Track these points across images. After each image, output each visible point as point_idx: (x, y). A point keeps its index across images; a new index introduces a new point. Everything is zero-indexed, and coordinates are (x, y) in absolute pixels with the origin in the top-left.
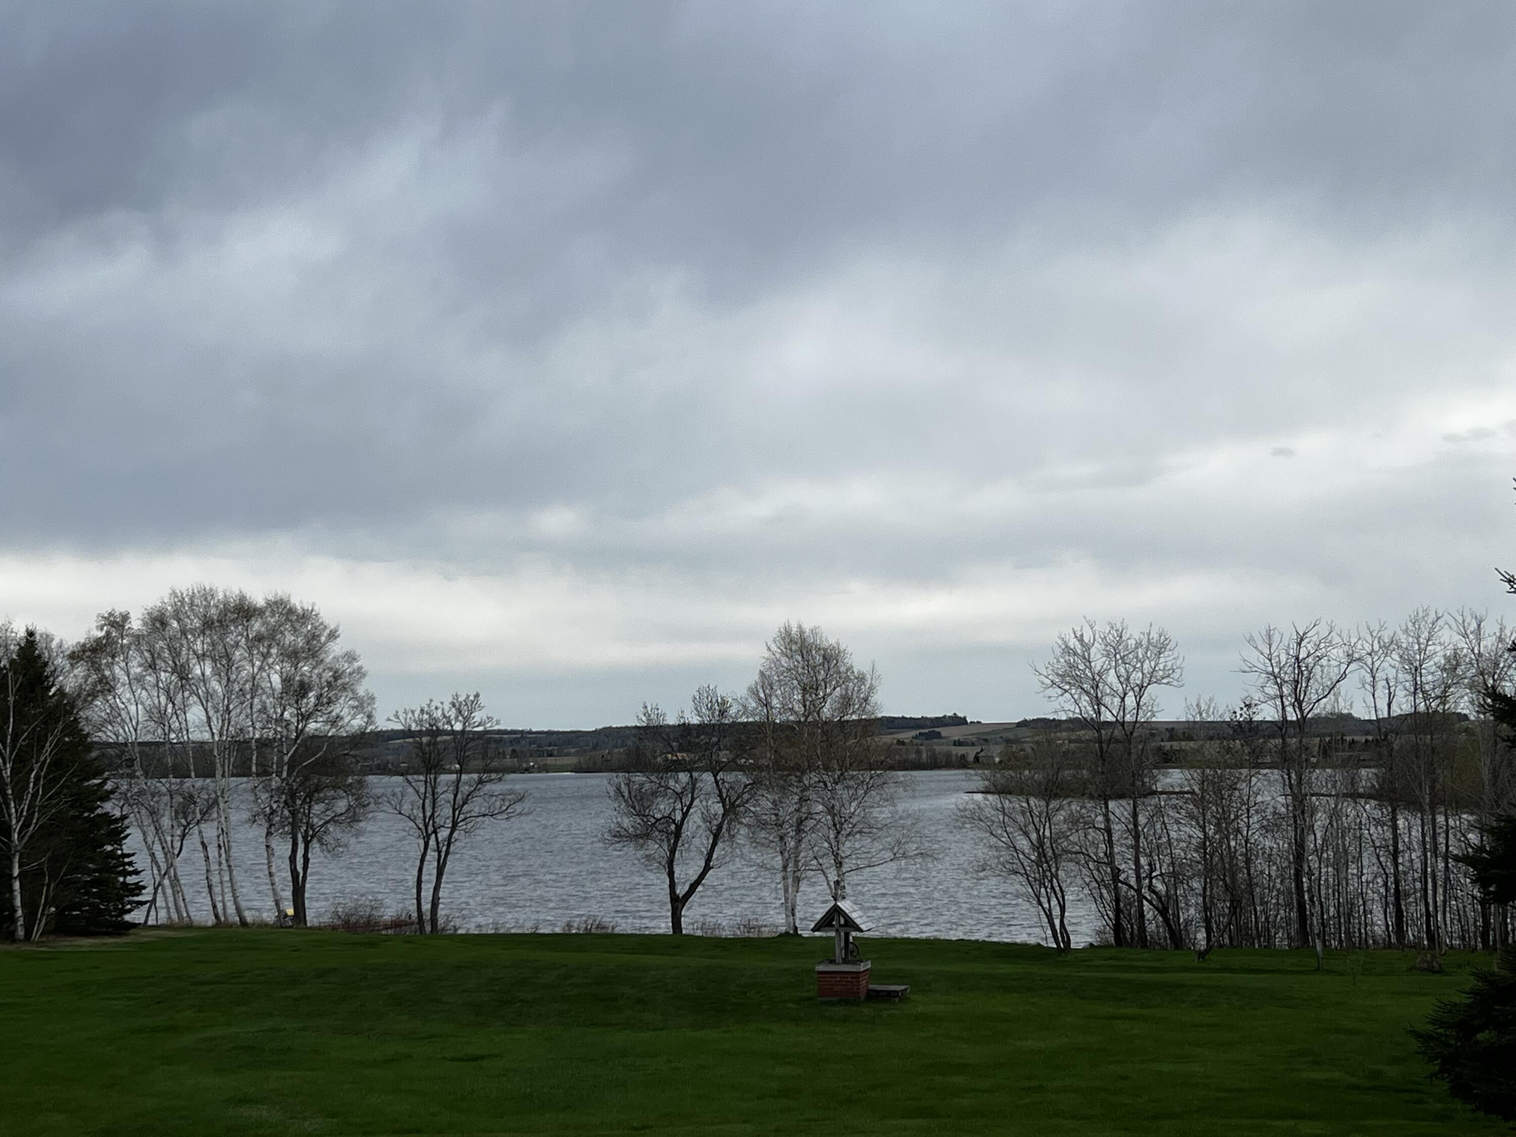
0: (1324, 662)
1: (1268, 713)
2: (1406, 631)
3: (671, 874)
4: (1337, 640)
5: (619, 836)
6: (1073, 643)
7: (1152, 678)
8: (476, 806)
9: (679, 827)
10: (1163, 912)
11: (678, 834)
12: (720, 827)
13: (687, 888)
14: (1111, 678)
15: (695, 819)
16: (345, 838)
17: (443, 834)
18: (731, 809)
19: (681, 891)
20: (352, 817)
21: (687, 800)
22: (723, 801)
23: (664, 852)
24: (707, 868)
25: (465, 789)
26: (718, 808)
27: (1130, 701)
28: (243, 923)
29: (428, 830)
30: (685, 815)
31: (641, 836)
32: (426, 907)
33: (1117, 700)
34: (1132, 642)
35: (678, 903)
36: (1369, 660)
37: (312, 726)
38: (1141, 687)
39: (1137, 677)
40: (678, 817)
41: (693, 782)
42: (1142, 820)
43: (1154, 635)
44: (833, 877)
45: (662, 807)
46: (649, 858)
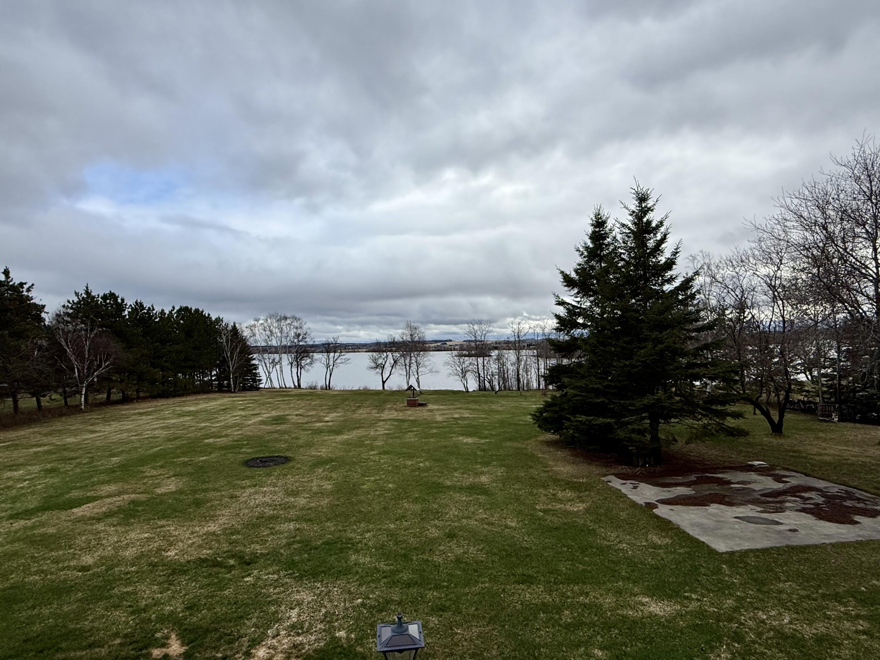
1: (512, 339)
3: (382, 376)
7: (488, 332)
8: (339, 361)
9: (384, 365)
10: (489, 383)
11: (384, 367)
12: (393, 366)
13: (386, 379)
16: (310, 368)
17: (331, 367)
18: (395, 362)
19: (384, 380)
20: (311, 363)
22: (394, 360)
23: (380, 371)
24: (390, 375)
25: (336, 358)
26: (393, 362)
27: (483, 337)
28: (286, 388)
29: (328, 366)
31: (375, 368)
32: (327, 383)
33: (480, 336)
35: (384, 382)
37: (301, 343)
38: (485, 334)
39: (484, 332)
41: (387, 356)
42: (485, 363)
44: (417, 377)
45: (380, 361)
46: (377, 373)
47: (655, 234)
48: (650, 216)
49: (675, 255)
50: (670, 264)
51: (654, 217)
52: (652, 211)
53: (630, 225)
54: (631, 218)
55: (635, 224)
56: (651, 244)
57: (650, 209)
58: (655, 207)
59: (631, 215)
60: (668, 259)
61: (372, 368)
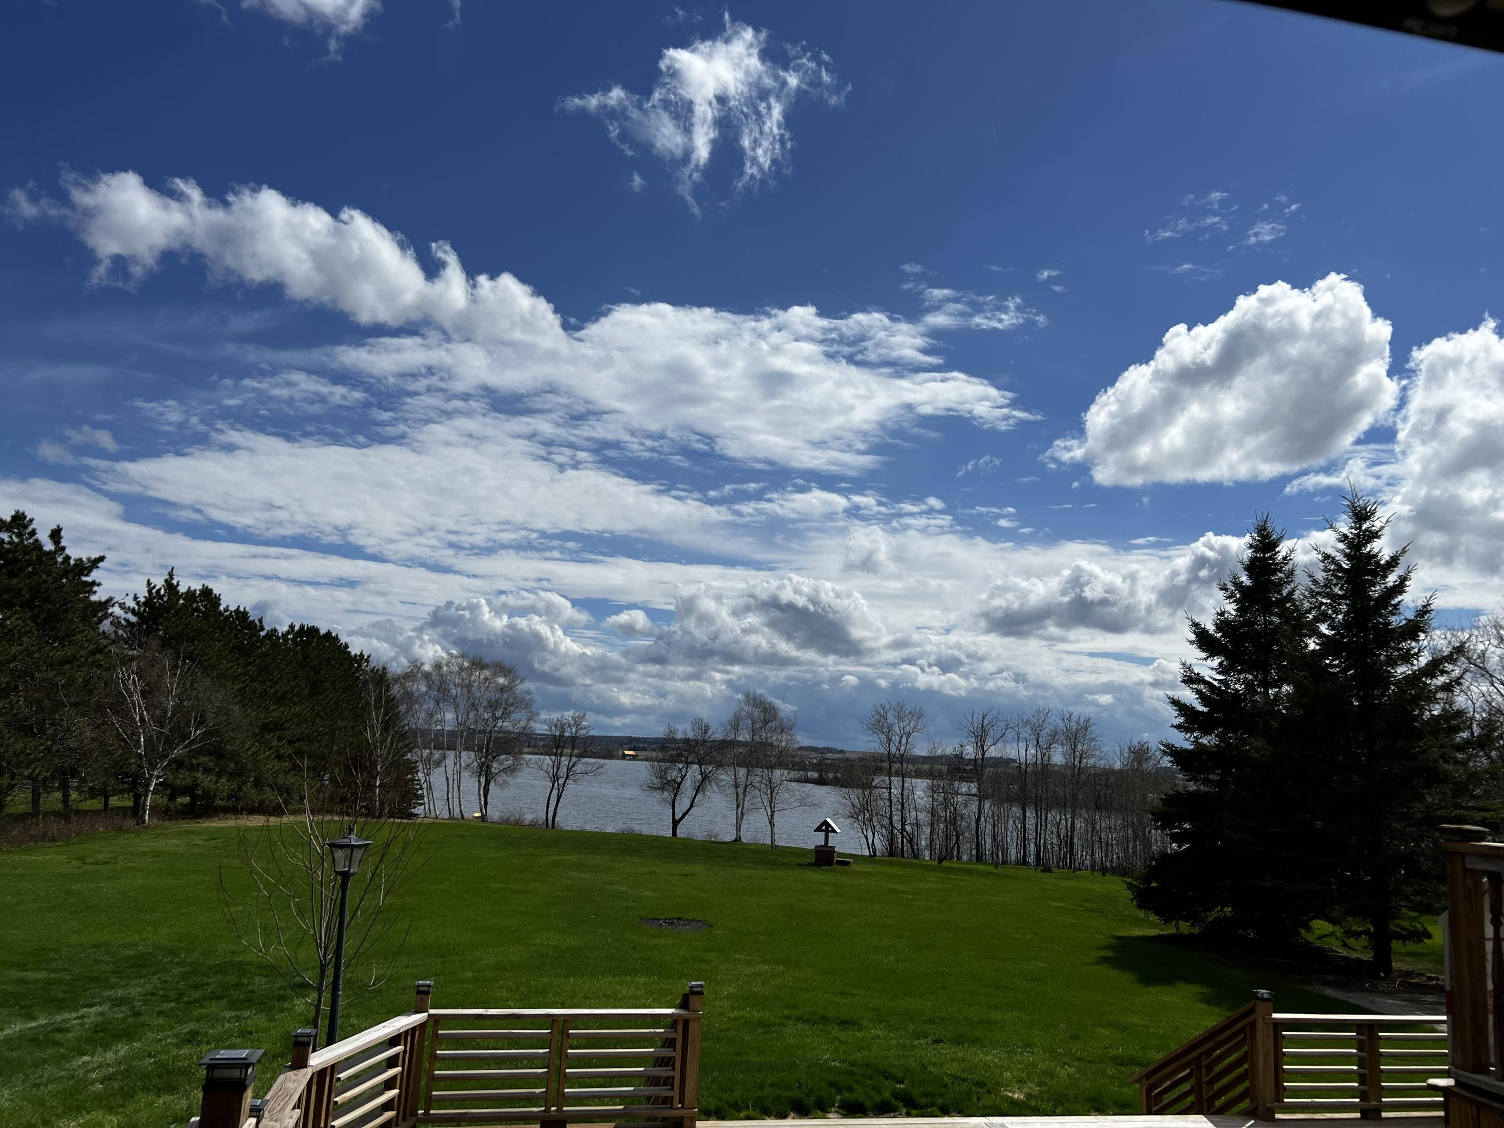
0: (995, 728)
2: (1034, 716)
3: (673, 808)
4: (1000, 717)
5: (650, 787)
6: (880, 709)
7: (914, 729)
8: (579, 768)
9: (679, 785)
10: (910, 841)
11: (678, 788)
12: (699, 787)
13: (680, 816)
14: (897, 729)
15: (687, 781)
17: (561, 781)
18: (705, 778)
19: (678, 817)
20: (512, 770)
21: (683, 773)
22: (702, 774)
23: (671, 798)
24: (691, 806)
26: (700, 777)
27: (904, 740)
28: (462, 818)
29: (555, 778)
30: (682, 780)
31: (662, 788)
32: (550, 816)
33: (898, 739)
34: (907, 712)
35: (676, 823)
36: (1016, 729)
37: (499, 724)
38: (909, 734)
39: (908, 729)
40: (679, 780)
43: (917, 710)
45: (673, 774)
46: (665, 800)
47: (1385, 577)
48: (1375, 546)
49: (1422, 616)
50: (1414, 629)
51: (1383, 549)
52: (1378, 537)
53: (1339, 557)
54: (1341, 546)
55: (1347, 556)
56: (1376, 591)
57: (1375, 535)
58: (1383, 532)
59: (1341, 541)
60: (1410, 621)
61: (652, 788)
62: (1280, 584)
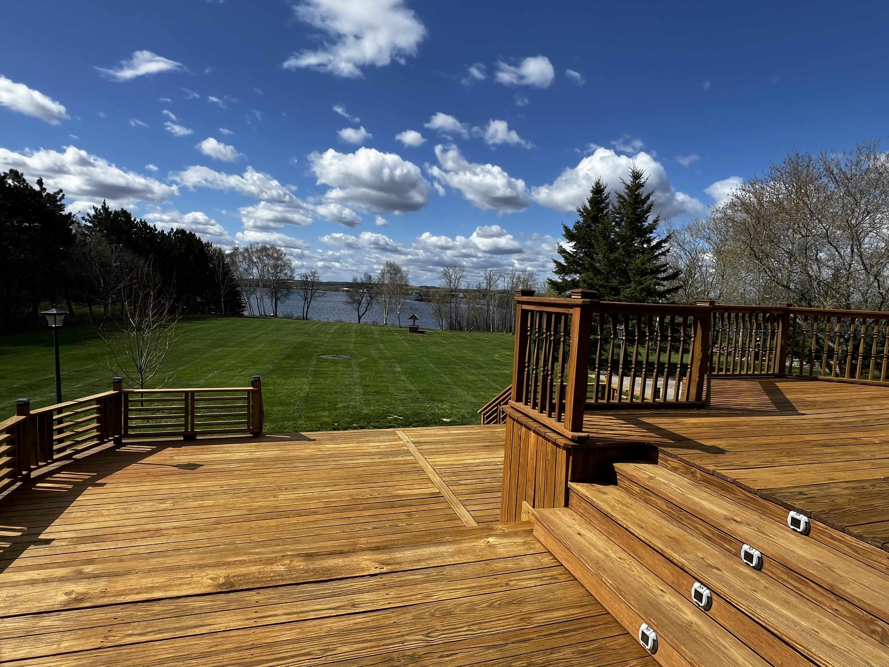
3: (358, 311)
5: (348, 303)
7: (461, 277)
9: (361, 302)
10: (459, 324)
12: (369, 302)
13: (362, 314)
14: (453, 277)
15: (364, 300)
17: (309, 300)
18: (371, 299)
19: (360, 315)
21: (362, 297)
23: (357, 307)
24: (366, 311)
26: (369, 298)
27: (457, 281)
29: (306, 299)
30: (362, 299)
31: (352, 303)
32: (305, 314)
35: (360, 318)
37: (279, 276)
38: (459, 279)
40: (360, 300)
45: (357, 298)
49: (655, 222)
56: (639, 211)
57: (641, 186)
58: (644, 184)
59: (627, 188)
60: (651, 224)
62: (603, 210)
